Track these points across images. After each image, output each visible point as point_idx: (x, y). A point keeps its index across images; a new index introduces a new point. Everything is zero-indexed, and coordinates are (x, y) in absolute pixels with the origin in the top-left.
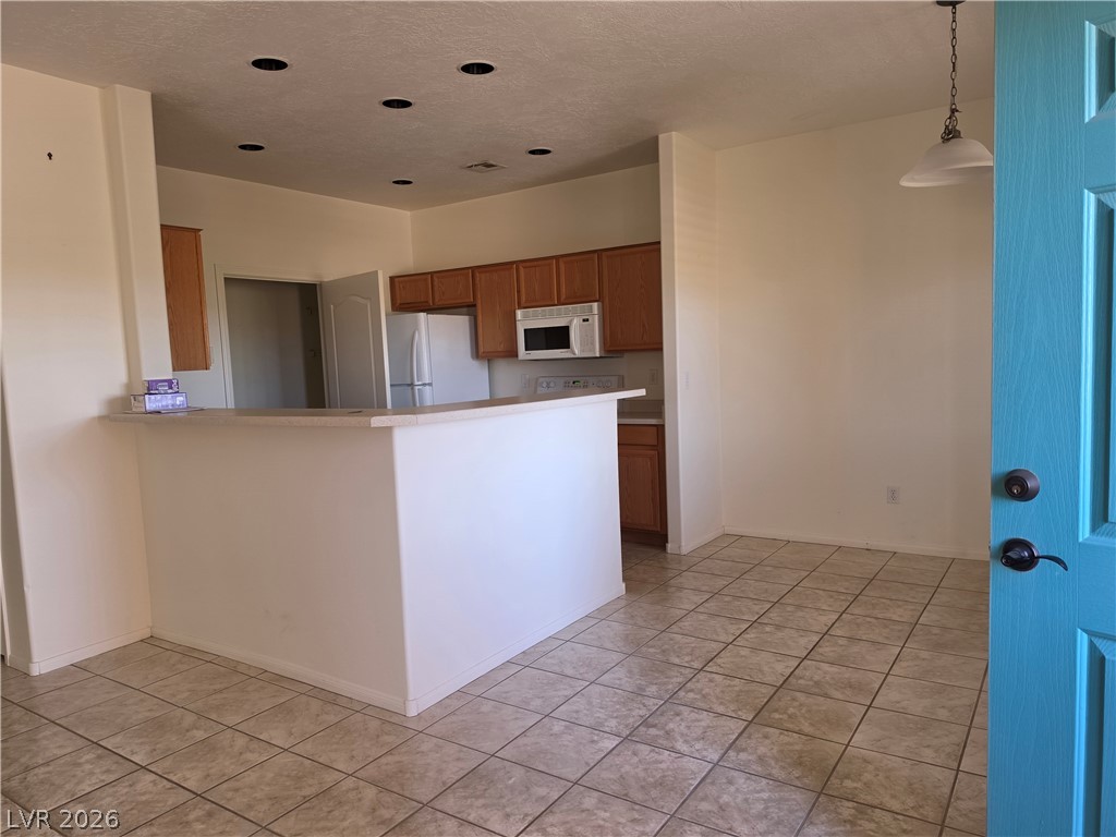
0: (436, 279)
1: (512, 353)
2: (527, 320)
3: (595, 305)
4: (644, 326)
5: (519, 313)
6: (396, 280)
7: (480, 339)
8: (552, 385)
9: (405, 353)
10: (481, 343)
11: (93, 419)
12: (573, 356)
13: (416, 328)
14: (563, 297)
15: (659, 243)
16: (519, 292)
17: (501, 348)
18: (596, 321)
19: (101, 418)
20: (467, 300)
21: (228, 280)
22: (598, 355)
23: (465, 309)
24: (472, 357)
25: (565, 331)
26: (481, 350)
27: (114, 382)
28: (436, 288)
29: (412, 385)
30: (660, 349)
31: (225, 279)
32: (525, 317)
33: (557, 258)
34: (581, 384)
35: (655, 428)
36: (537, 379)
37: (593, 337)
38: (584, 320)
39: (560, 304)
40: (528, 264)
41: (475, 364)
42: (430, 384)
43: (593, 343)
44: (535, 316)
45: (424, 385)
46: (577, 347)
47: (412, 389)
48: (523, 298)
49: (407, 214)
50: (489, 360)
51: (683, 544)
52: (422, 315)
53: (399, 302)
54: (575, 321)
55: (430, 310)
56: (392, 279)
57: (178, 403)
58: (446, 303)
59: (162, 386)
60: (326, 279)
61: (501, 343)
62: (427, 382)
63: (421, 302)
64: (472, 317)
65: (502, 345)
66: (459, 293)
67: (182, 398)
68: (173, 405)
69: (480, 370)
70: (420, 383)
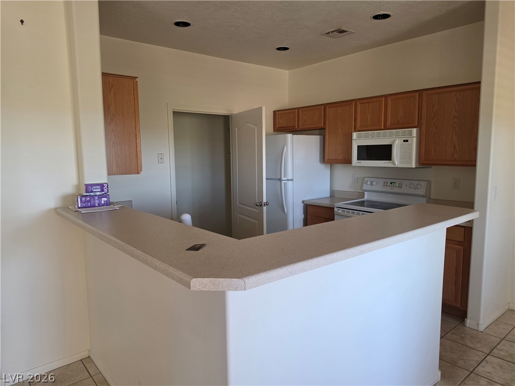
0: (300, 112)
1: (348, 161)
2: (359, 140)
3: (414, 131)
4: (454, 147)
5: (355, 135)
6: (277, 112)
7: (327, 151)
8: (374, 183)
9: (277, 160)
10: (326, 153)
11: (51, 210)
12: (393, 166)
13: (285, 143)
14: (388, 124)
15: (479, 83)
16: (355, 120)
17: (340, 157)
18: (414, 142)
19: (55, 209)
20: (320, 125)
21: (176, 114)
22: (414, 166)
23: (318, 131)
24: (320, 162)
25: (389, 148)
26: (326, 158)
27: (68, 184)
28: (300, 118)
29: (280, 180)
30: (474, 164)
31: (174, 112)
32: (359, 137)
33: (386, 96)
34: (397, 184)
35: (464, 229)
36: (364, 178)
37: (411, 153)
38: (404, 141)
39: (386, 128)
40: (362, 101)
41: (322, 166)
42: (292, 180)
43: (410, 158)
44: (366, 137)
45: (288, 180)
46: (397, 160)
47: (281, 182)
48: (358, 125)
49: (286, 73)
50: (331, 164)
51: (481, 322)
52: (289, 136)
53: (277, 128)
54: (397, 142)
55: (295, 131)
56: (275, 112)
57: (103, 202)
58: (306, 127)
59: (96, 188)
60: (234, 113)
61: (340, 154)
62: (290, 178)
63: (291, 127)
64: (322, 136)
65: (341, 156)
66: (315, 121)
67: (106, 199)
68: (99, 204)
69: (325, 171)
70: (285, 179)
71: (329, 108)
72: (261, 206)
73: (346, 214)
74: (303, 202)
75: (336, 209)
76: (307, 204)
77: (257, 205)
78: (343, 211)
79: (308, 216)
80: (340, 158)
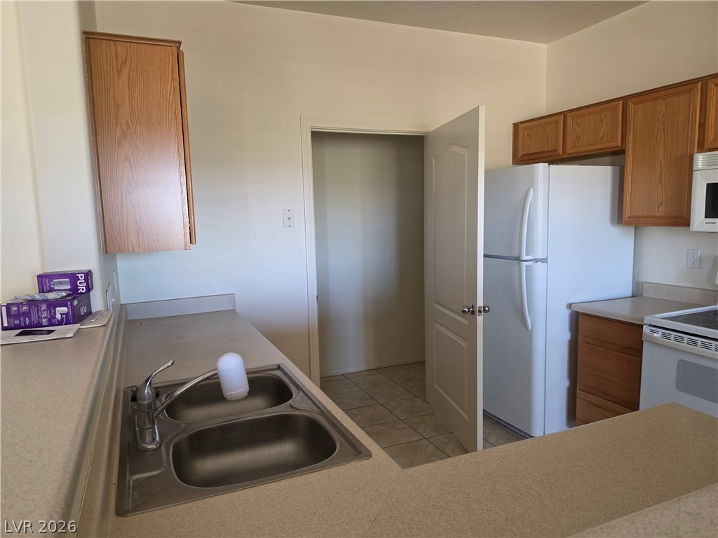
0: (569, 120)
1: (681, 220)
2: (711, 169)
5: (699, 159)
6: (520, 126)
7: (627, 197)
10: (627, 203)
13: (531, 183)
16: (702, 126)
17: (661, 211)
20: (614, 144)
23: (608, 159)
24: (612, 222)
26: (627, 213)
28: (568, 132)
29: (518, 259)
31: (312, 132)
42: (544, 260)
45: (536, 260)
47: (519, 264)
48: (708, 136)
50: (636, 227)
52: (541, 167)
53: (521, 153)
55: (554, 159)
56: (516, 126)
57: (58, 316)
58: (582, 150)
59: (61, 283)
60: (432, 130)
61: (661, 204)
62: (540, 257)
63: (548, 151)
64: (618, 168)
65: (662, 208)
66: (601, 135)
67: (64, 309)
68: (50, 320)
69: (623, 240)
70: (529, 257)
71: (635, 104)
72: (473, 312)
73: (672, 342)
74: (569, 306)
75: (646, 329)
76: (577, 313)
77: (464, 312)
78: (664, 336)
79: (580, 337)
80: (658, 215)
